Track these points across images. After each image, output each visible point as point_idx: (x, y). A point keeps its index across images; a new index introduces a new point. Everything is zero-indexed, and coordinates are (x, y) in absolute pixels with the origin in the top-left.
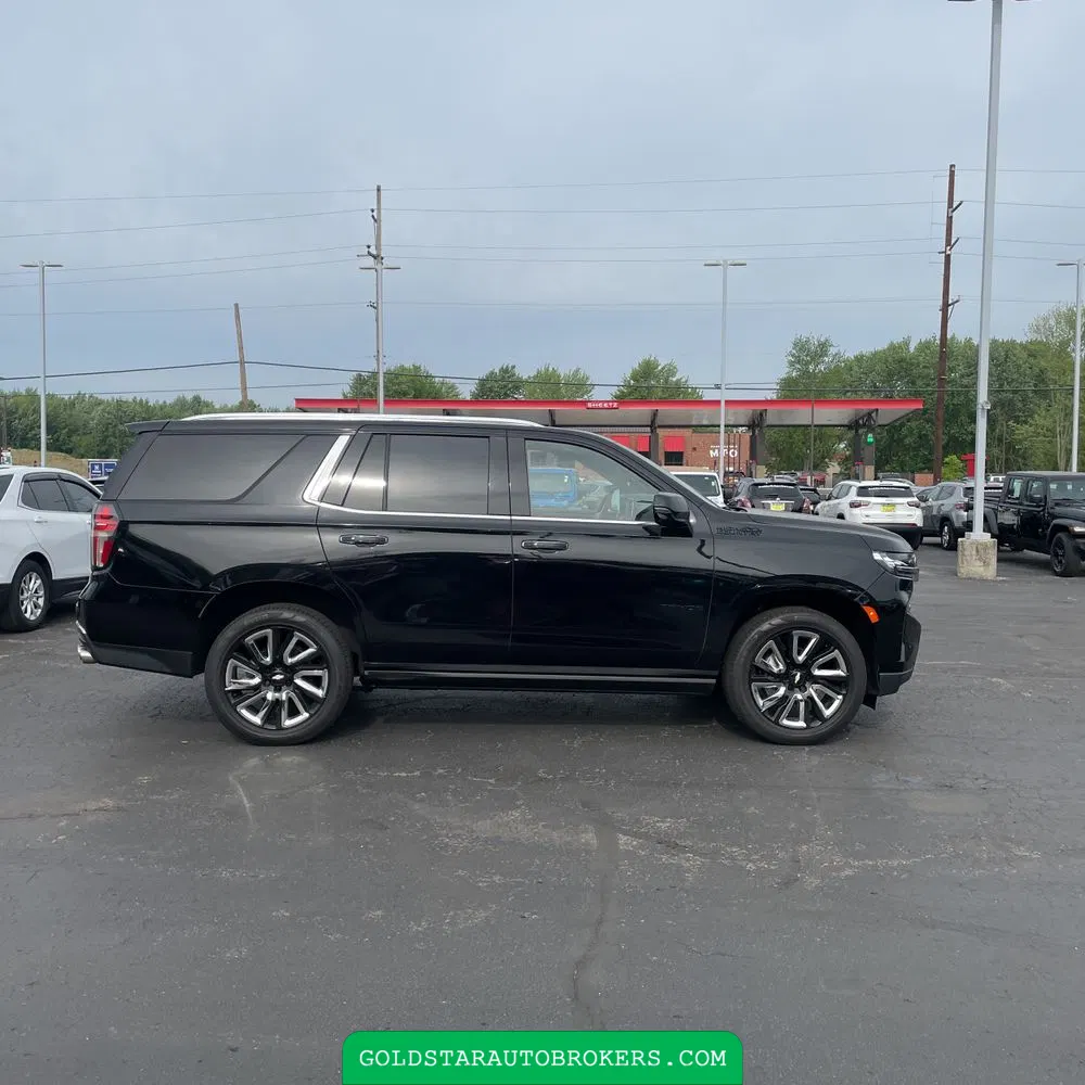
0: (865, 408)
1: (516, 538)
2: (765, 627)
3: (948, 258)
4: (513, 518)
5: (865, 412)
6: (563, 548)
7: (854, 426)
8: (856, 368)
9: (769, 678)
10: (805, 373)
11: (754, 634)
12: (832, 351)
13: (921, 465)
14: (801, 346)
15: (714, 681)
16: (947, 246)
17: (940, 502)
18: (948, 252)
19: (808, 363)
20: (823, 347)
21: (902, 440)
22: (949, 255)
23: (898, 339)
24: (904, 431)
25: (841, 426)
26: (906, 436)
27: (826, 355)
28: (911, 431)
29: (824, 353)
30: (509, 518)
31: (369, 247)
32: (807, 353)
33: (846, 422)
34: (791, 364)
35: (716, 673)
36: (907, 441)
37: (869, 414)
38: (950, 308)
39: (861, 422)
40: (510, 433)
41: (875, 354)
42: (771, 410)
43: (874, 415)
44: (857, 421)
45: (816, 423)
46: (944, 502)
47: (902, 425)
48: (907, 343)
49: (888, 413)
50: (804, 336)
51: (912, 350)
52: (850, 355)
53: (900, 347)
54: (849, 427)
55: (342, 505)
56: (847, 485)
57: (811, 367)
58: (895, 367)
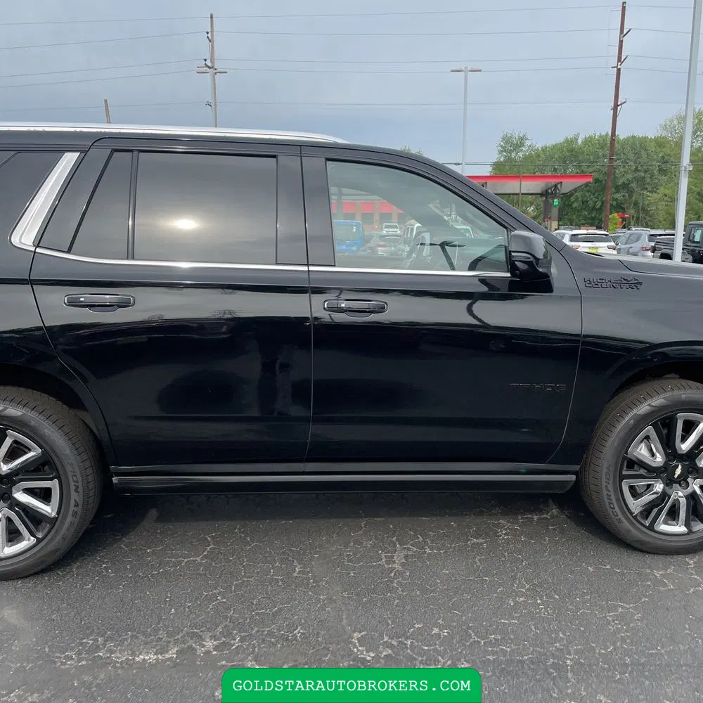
0: (553, 181)
1: (314, 296)
2: (644, 408)
3: (619, 70)
4: (311, 268)
5: (554, 184)
6: (381, 309)
7: (545, 194)
8: (543, 156)
9: (642, 472)
10: (509, 159)
11: (628, 418)
12: (528, 143)
13: (583, 222)
14: (507, 140)
15: (573, 478)
16: (618, 62)
17: (629, 246)
18: (619, 67)
19: (511, 152)
20: (522, 140)
21: (571, 205)
22: (620, 69)
23: (571, 136)
24: (572, 199)
25: (536, 194)
26: (573, 202)
27: (524, 146)
28: (577, 199)
29: (522, 145)
30: (305, 268)
31: (205, 60)
32: (512, 144)
33: (539, 192)
34: (501, 152)
35: (577, 468)
36: (575, 205)
37: (556, 186)
38: (619, 108)
39: (550, 191)
40: (305, 151)
41: (555, 146)
42: (490, 183)
43: (559, 186)
44: (547, 191)
45: (522, 192)
46: (632, 245)
47: (572, 195)
48: (576, 139)
49: (568, 186)
50: (509, 133)
51: (580, 141)
52: (539, 146)
53: (572, 141)
54: (541, 195)
55: (69, 252)
56: (562, 233)
57: (513, 154)
58: (569, 154)
